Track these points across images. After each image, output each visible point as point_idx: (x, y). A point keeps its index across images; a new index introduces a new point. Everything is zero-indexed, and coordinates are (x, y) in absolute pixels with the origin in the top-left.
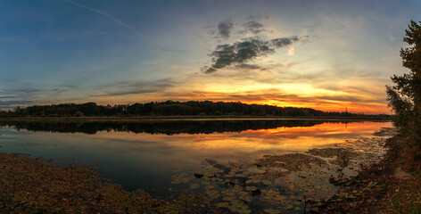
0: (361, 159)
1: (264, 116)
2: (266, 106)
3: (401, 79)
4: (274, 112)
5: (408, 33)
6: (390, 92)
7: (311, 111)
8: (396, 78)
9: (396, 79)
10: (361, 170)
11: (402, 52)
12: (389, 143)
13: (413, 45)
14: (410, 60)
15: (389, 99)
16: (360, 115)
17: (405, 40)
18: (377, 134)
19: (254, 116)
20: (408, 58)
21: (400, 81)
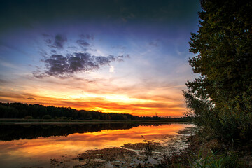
0: (165, 151)
1: (91, 120)
2: (93, 111)
3: (193, 84)
4: (99, 117)
5: (192, 45)
6: (187, 95)
7: (129, 116)
8: (190, 83)
9: (190, 85)
10: (163, 160)
11: (190, 61)
12: (191, 139)
13: (199, 54)
14: (197, 66)
15: (187, 102)
16: (167, 118)
17: (190, 51)
18: (181, 132)
19: (82, 120)
20: (196, 66)
21: (193, 86)
